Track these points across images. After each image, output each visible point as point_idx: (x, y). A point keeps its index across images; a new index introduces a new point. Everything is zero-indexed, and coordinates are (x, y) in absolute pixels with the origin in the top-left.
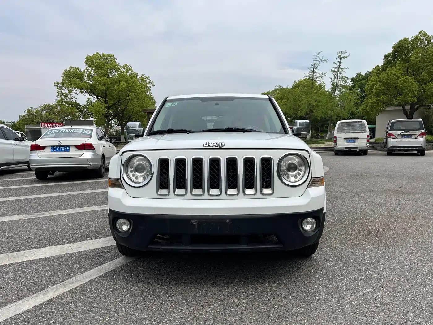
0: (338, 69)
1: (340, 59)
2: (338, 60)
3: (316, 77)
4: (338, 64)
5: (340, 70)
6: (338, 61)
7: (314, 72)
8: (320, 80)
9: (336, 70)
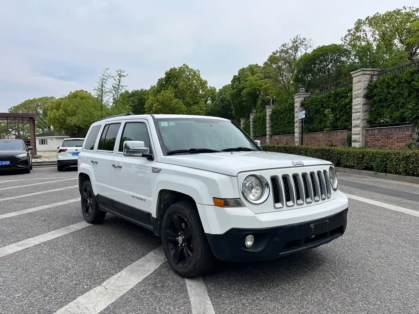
0: (119, 86)
1: (120, 77)
2: (118, 77)
3: (104, 91)
4: (118, 81)
5: (120, 87)
6: (118, 79)
7: (103, 86)
8: (109, 94)
9: (117, 86)
